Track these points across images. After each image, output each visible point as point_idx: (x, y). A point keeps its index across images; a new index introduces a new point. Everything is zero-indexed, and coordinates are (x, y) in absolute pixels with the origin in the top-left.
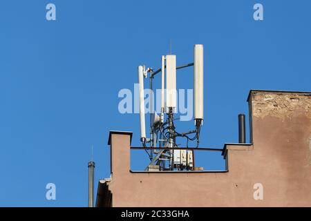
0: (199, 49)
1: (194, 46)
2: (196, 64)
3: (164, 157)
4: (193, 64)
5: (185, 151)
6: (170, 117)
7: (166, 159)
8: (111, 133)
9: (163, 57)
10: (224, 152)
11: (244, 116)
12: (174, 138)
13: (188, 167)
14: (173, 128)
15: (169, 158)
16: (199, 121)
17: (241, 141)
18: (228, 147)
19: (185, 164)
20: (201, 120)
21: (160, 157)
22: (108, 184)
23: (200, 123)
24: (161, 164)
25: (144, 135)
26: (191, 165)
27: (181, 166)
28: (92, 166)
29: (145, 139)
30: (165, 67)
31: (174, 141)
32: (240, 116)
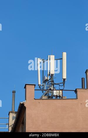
0: (65, 54)
1: (63, 53)
2: (63, 59)
3: (49, 92)
4: (62, 59)
5: (59, 91)
6: (51, 77)
7: (50, 93)
8: (26, 85)
9: (49, 56)
10: (76, 91)
11: (84, 78)
12: (53, 85)
13: (60, 96)
14: (53, 81)
15: (51, 92)
16: (64, 80)
17: (83, 87)
18: (77, 90)
19: (58, 95)
20: (65, 79)
21: (47, 92)
22: (24, 104)
23: (65, 80)
24: (48, 95)
25: (40, 83)
26: (61, 96)
27: (57, 96)
28: (14, 92)
29: (40, 85)
30: (50, 59)
31: (53, 86)
32: (82, 78)
